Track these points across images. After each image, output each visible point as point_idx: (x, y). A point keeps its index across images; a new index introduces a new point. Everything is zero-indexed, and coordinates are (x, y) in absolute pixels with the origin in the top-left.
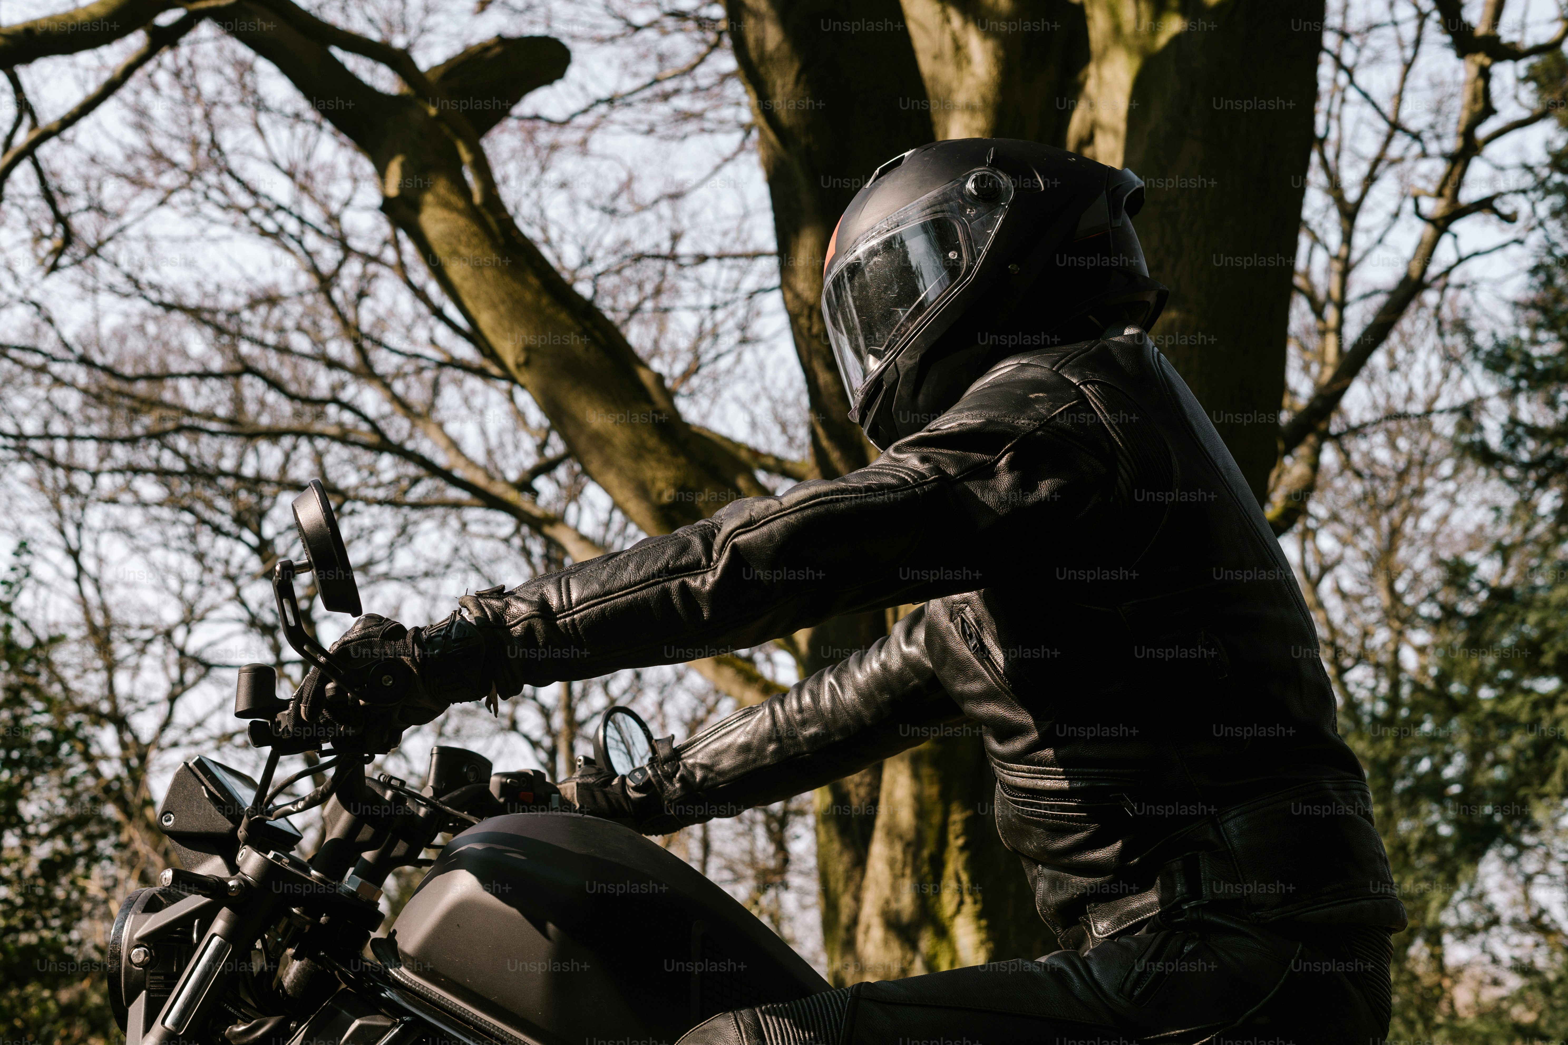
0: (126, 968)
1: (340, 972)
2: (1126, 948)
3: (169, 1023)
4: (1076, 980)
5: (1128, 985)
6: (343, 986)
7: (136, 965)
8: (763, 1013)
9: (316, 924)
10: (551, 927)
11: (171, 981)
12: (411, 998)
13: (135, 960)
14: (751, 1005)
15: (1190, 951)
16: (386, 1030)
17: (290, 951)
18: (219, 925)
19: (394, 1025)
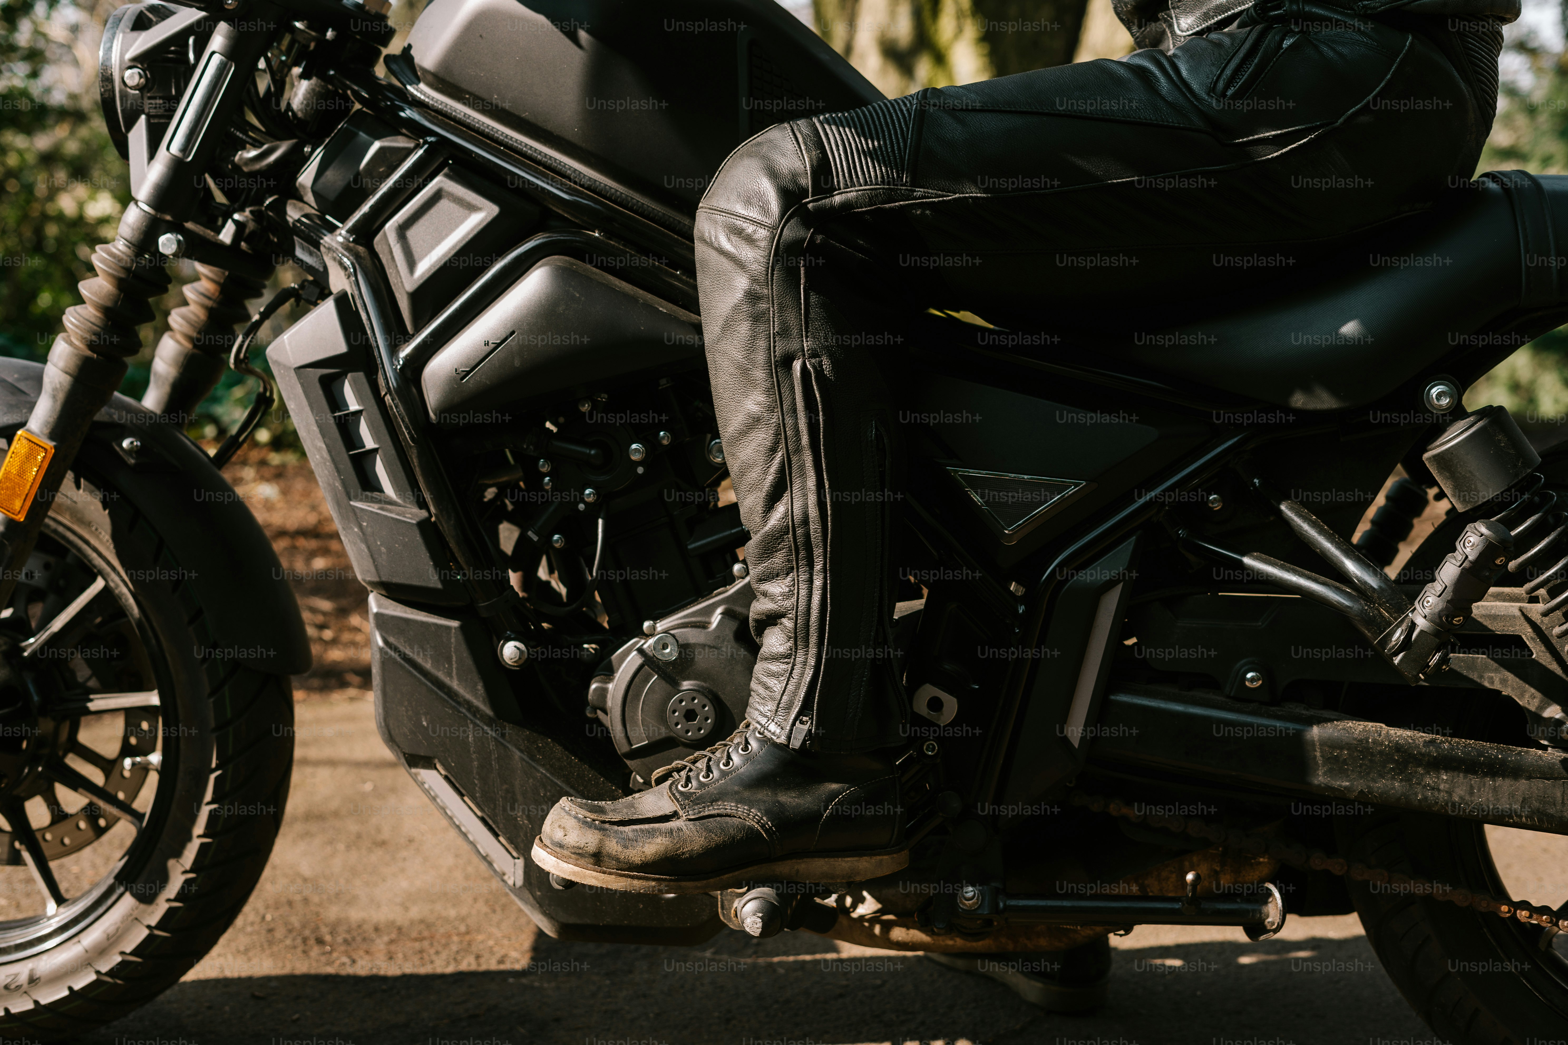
0: (121, 91)
1: (353, 91)
2: (1218, 45)
3: (175, 148)
4: (1163, 80)
5: (1221, 84)
6: (357, 106)
7: (131, 88)
8: (821, 123)
9: (321, 41)
10: (583, 35)
11: (171, 103)
12: (434, 117)
13: (129, 82)
14: (807, 114)
15: (1290, 46)
16: (409, 152)
17: (297, 71)
18: (218, 41)
19: (418, 146)
